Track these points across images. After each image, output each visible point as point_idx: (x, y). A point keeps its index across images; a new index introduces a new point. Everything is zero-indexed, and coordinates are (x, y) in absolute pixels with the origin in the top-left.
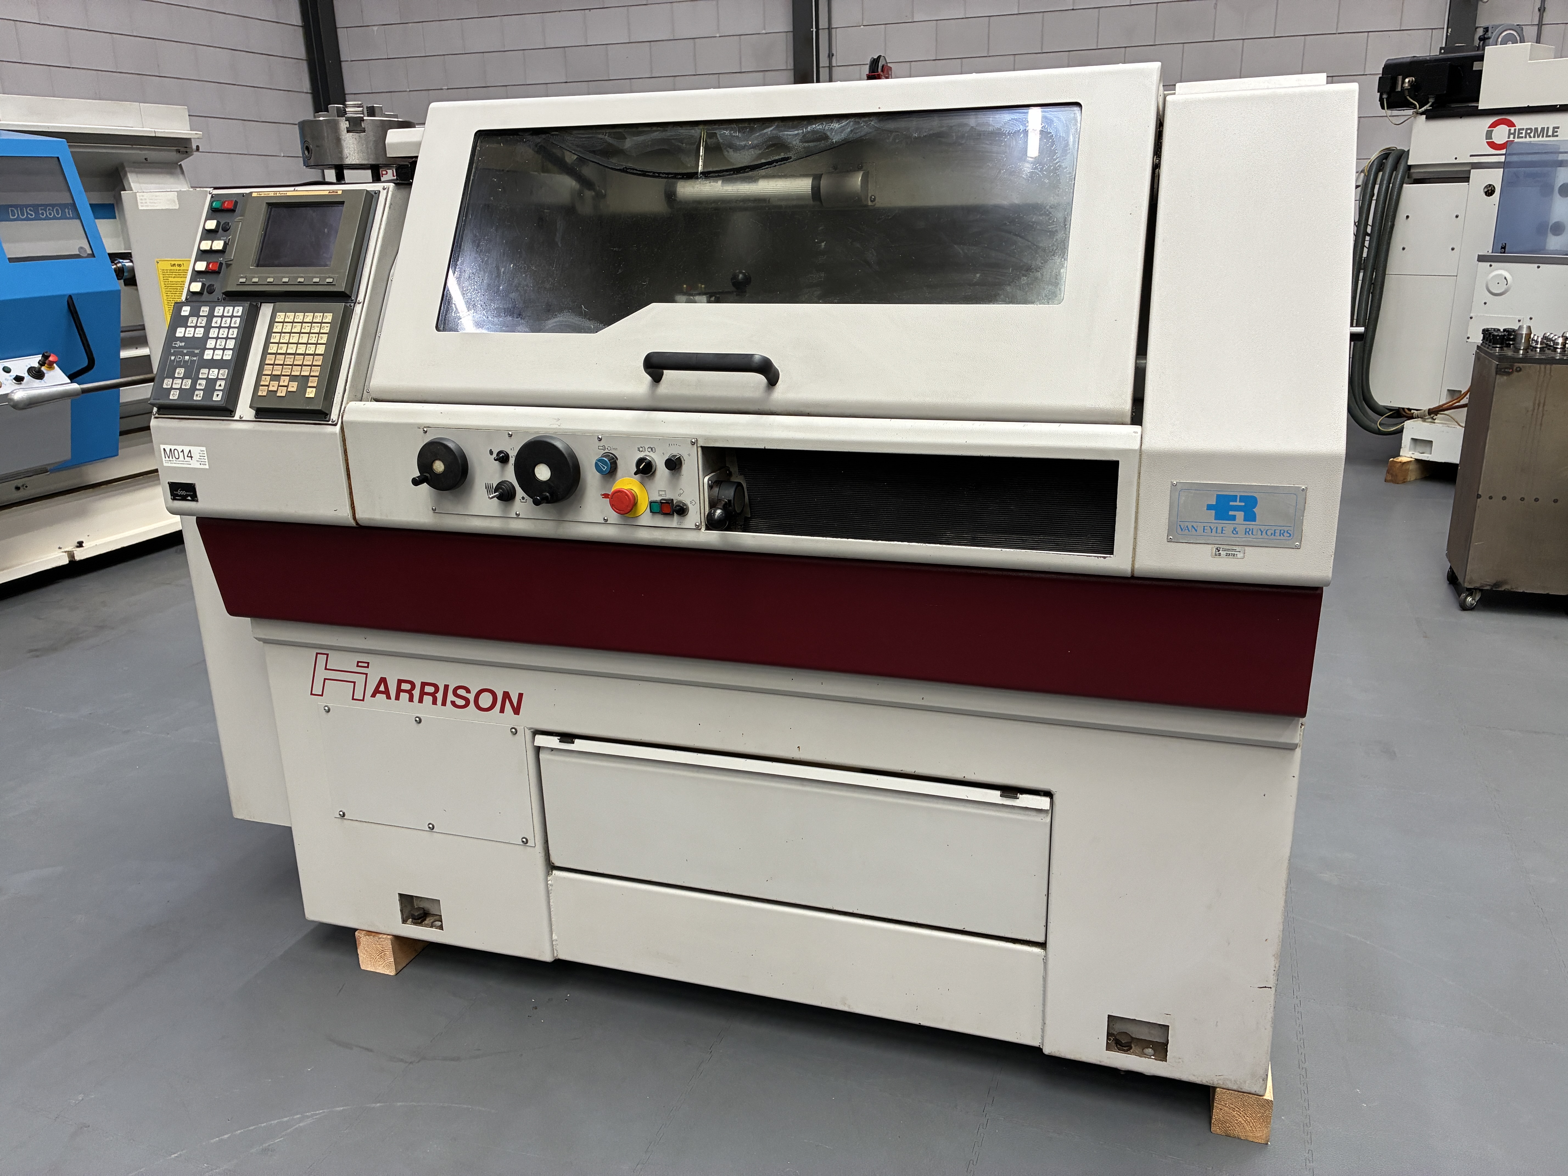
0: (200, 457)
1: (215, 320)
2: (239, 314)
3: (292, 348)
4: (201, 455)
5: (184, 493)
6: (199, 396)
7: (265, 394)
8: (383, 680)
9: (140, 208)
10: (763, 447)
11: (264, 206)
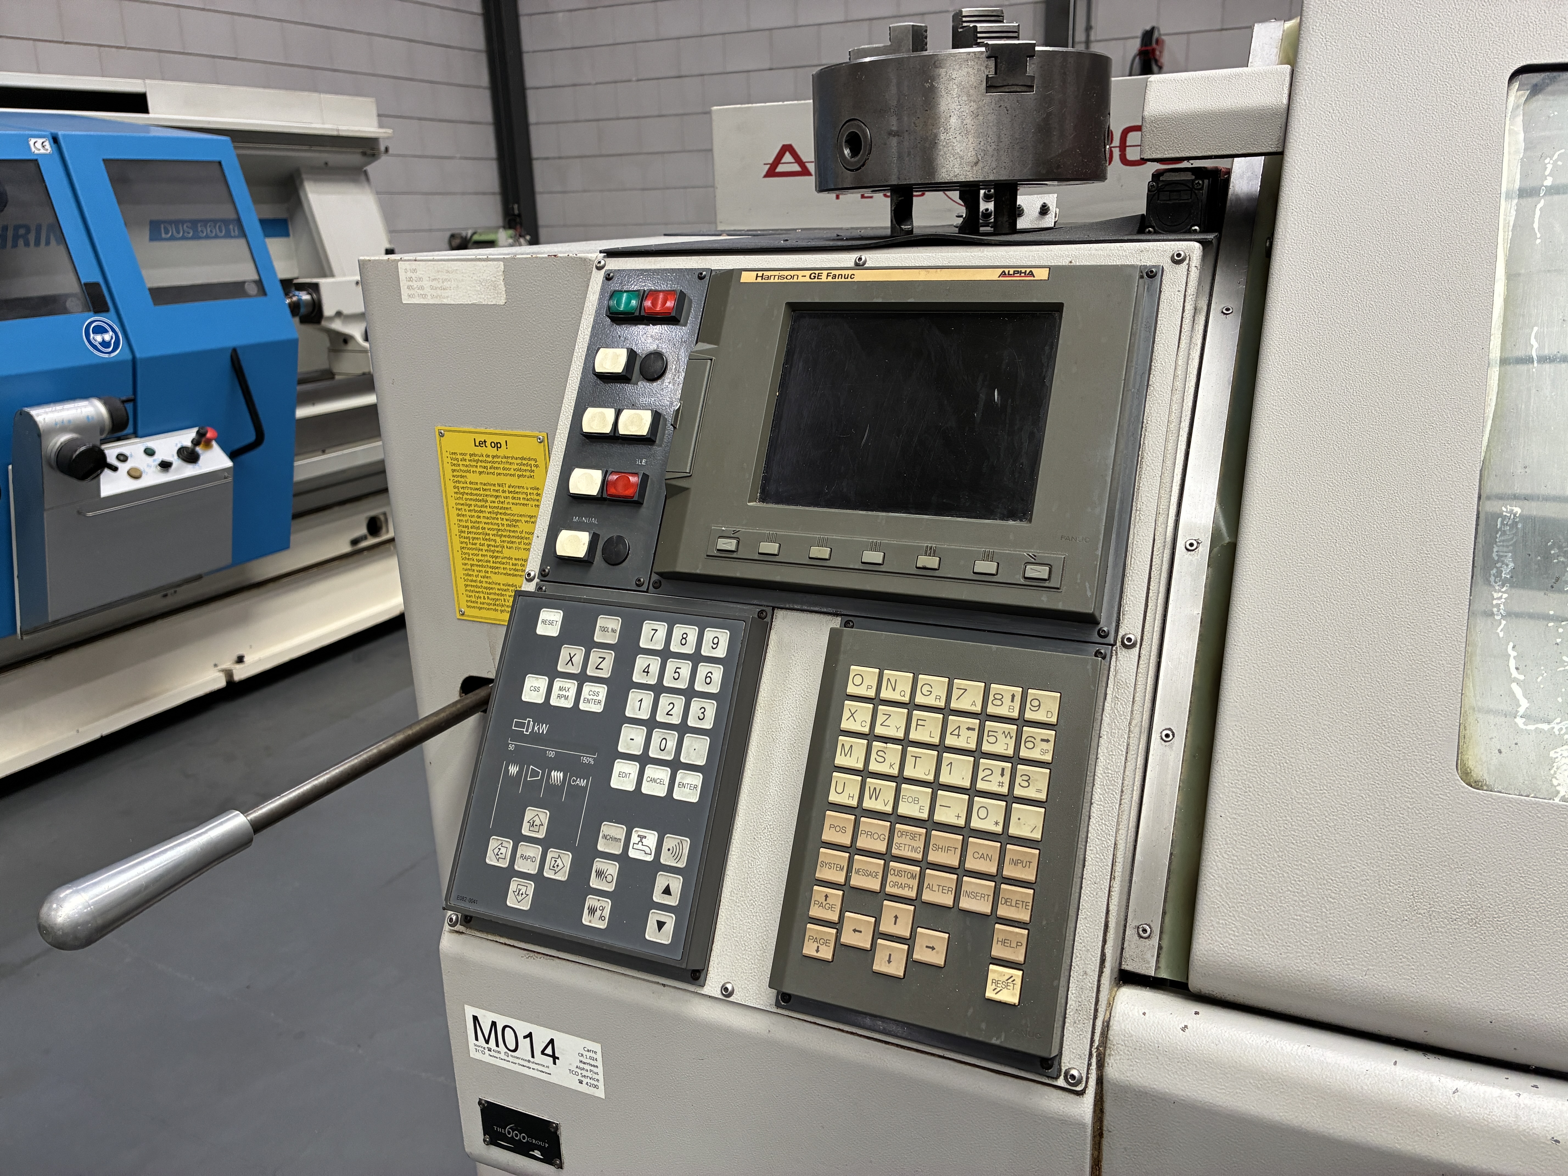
0: (582, 1065)
1: (641, 662)
2: (721, 652)
3: (916, 800)
4: (584, 1060)
5: (525, 1137)
6: (598, 913)
7: (829, 957)
11: (780, 314)
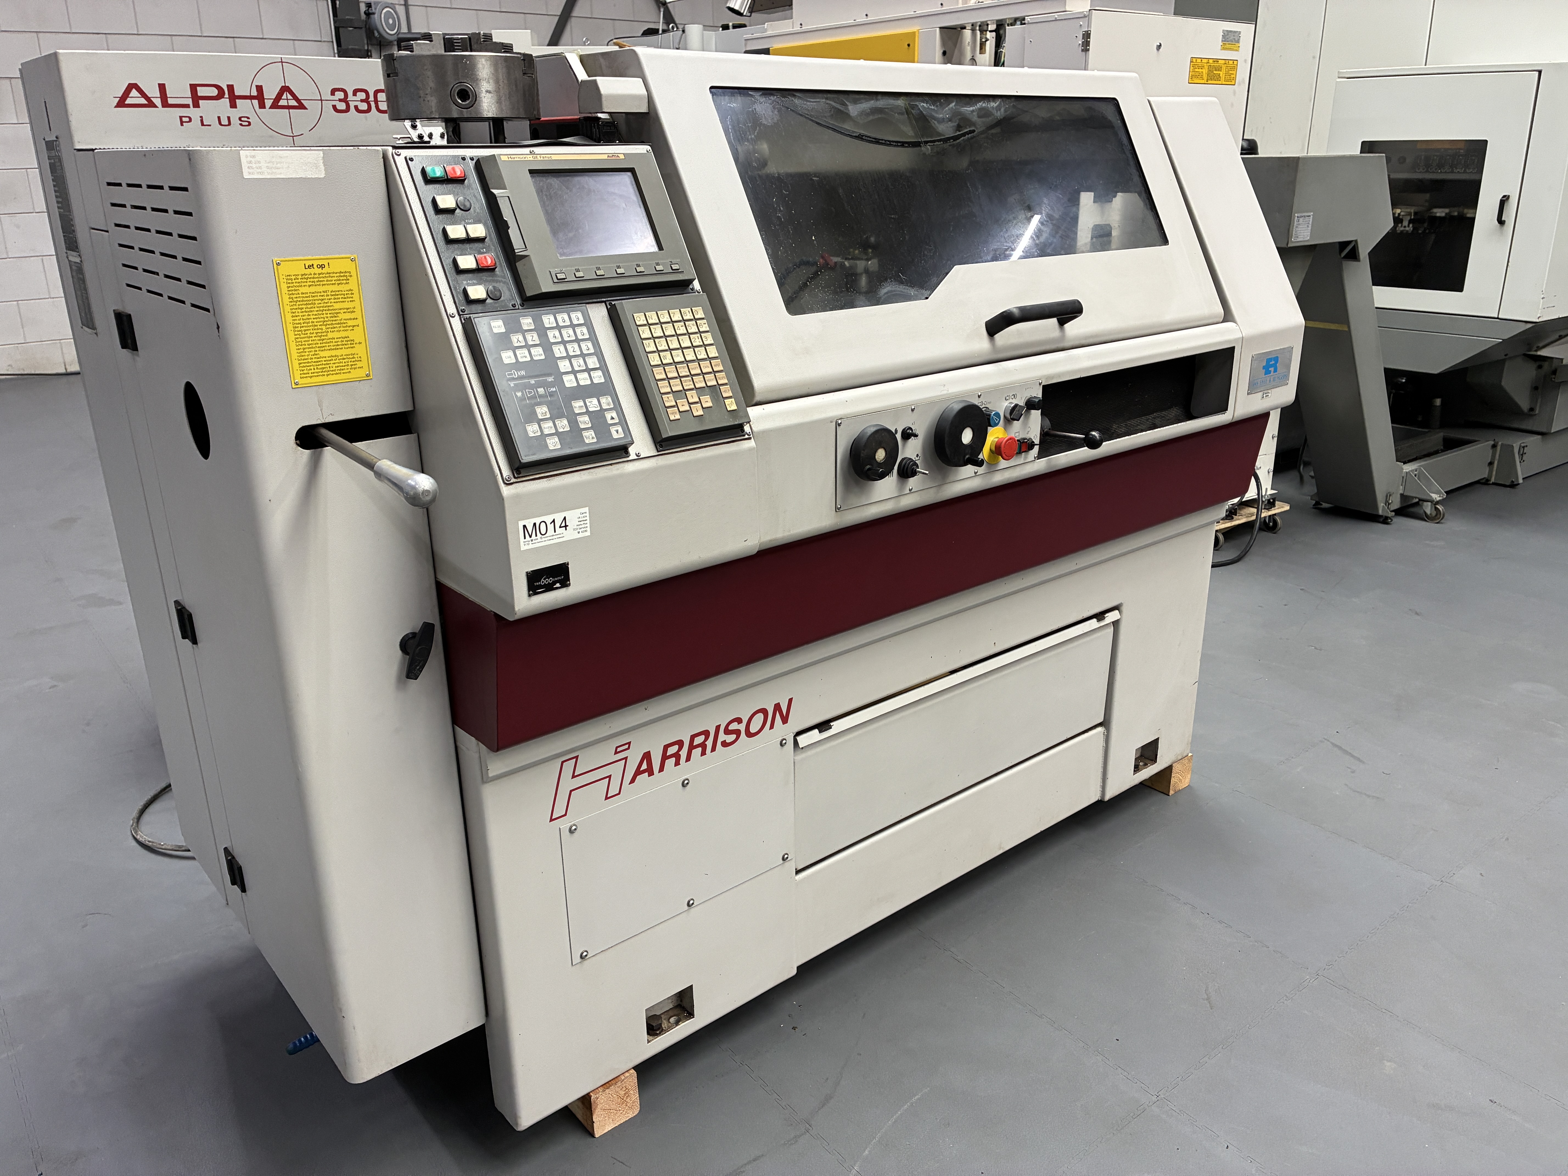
2: (581, 321)
3: (678, 355)
4: (581, 519)
5: (550, 580)
6: (590, 437)
7: (678, 417)
8: (647, 756)
9: (246, 176)
11: (528, 175)
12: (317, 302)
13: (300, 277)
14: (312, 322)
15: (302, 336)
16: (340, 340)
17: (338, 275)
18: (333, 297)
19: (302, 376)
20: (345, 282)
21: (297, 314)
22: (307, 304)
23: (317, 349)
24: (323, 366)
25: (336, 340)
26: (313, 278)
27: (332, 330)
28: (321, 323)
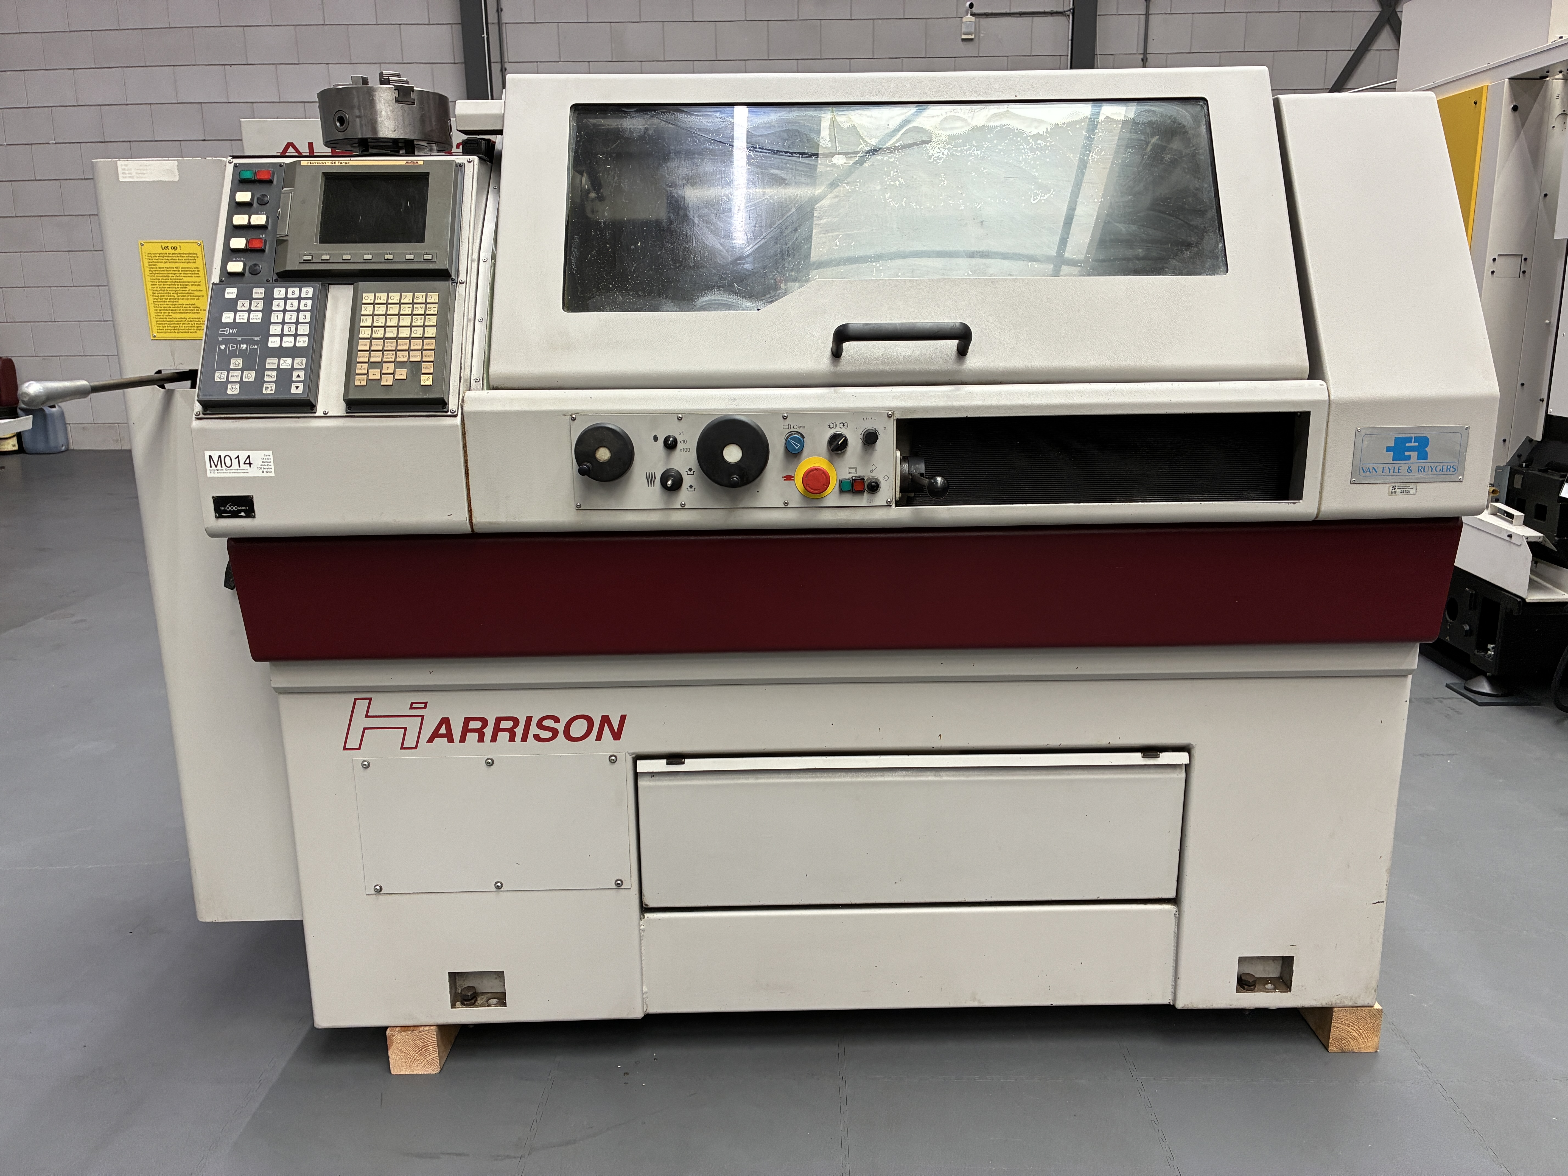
0: (263, 464)
1: (275, 303)
2: (310, 295)
3: (392, 332)
4: (264, 461)
5: (235, 508)
6: (270, 389)
7: (365, 384)
8: (445, 721)
9: (121, 179)
10: (964, 416)
11: (320, 176)
12: (170, 275)
13: (158, 255)
14: (167, 290)
15: (159, 300)
16: (188, 306)
17: (187, 255)
18: (183, 272)
19: (159, 331)
20: (192, 261)
21: (155, 283)
22: (163, 276)
23: (171, 312)
24: (175, 325)
25: (185, 306)
26: (168, 257)
27: (182, 298)
28: (174, 292)
